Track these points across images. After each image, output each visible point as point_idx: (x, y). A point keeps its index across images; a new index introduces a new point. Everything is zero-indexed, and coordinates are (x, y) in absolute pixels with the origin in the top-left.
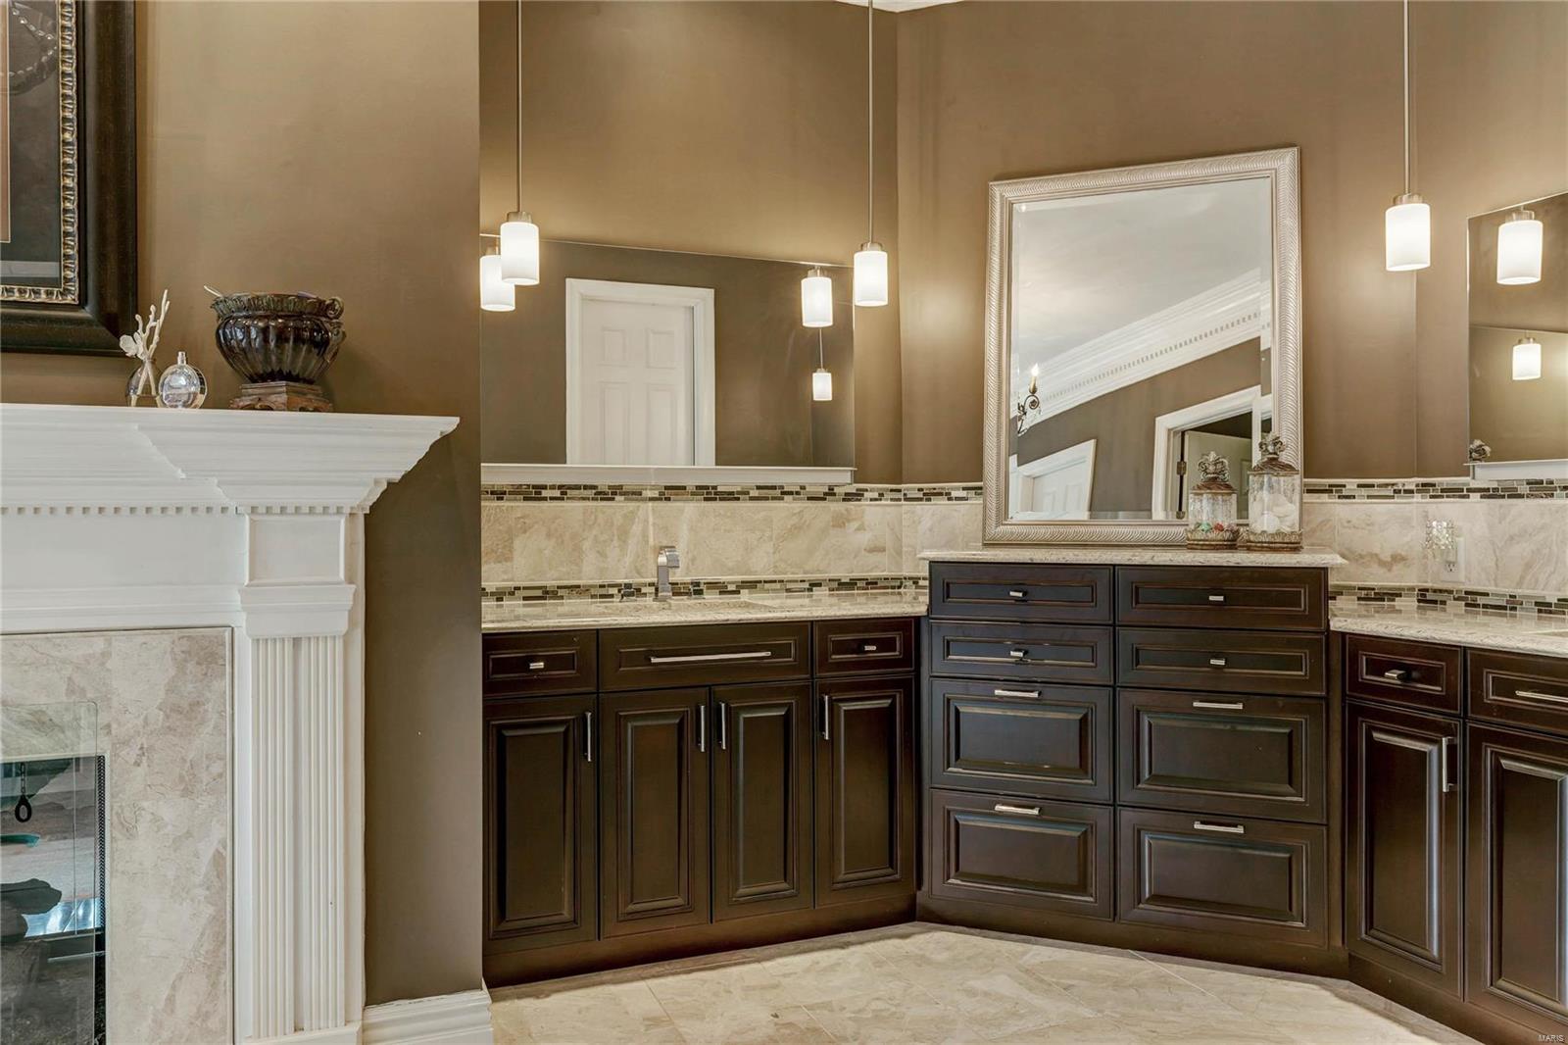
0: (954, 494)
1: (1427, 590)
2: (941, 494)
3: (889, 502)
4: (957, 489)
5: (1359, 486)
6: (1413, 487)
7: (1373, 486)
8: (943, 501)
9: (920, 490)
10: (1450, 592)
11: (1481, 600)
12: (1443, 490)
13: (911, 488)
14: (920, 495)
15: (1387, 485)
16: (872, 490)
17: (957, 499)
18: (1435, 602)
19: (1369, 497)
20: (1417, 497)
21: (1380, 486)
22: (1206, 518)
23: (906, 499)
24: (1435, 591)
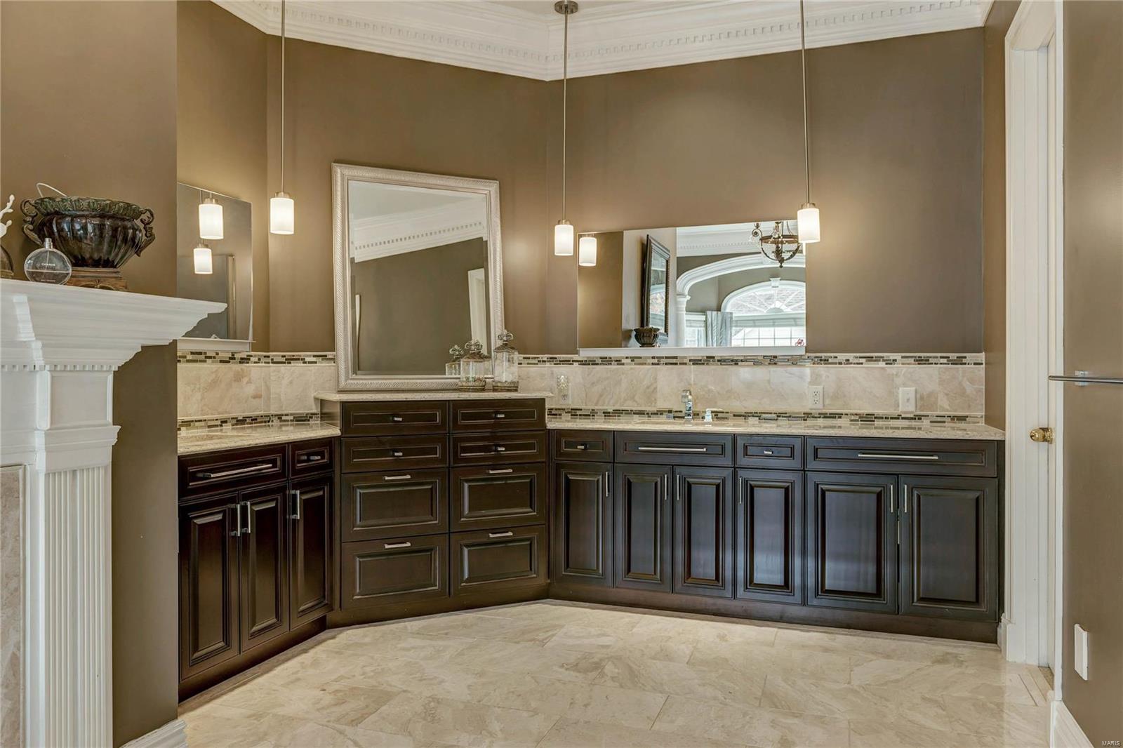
0: (307, 359)
1: (552, 409)
2: (299, 359)
3: (264, 364)
4: (310, 356)
5: (524, 358)
6: (545, 359)
7: (529, 358)
8: (300, 364)
9: (283, 356)
10: (564, 409)
11: (578, 413)
12: (560, 361)
13: (276, 355)
14: (284, 360)
15: (535, 358)
16: (255, 356)
17: (310, 363)
18: (556, 415)
19: (528, 364)
20: (548, 364)
21: (532, 358)
22: (472, 375)
23: (273, 363)
24: (556, 409)
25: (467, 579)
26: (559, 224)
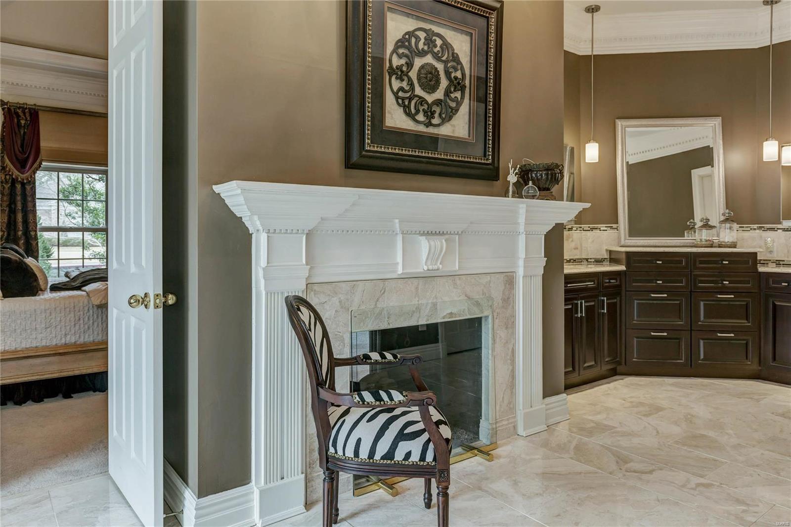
0: (602, 229)
1: (761, 260)
2: (597, 229)
3: (579, 231)
4: (603, 227)
5: (740, 227)
6: (756, 228)
7: (743, 227)
8: (598, 231)
9: (589, 227)
10: (770, 260)
11: (781, 263)
12: (767, 229)
13: (586, 226)
14: (589, 229)
15: (748, 227)
16: (575, 227)
17: (603, 230)
18: (764, 264)
19: (743, 231)
20: (757, 231)
21: (746, 227)
22: (704, 238)
23: (584, 230)
24: (764, 260)
25: (703, 359)
26: (766, 141)
